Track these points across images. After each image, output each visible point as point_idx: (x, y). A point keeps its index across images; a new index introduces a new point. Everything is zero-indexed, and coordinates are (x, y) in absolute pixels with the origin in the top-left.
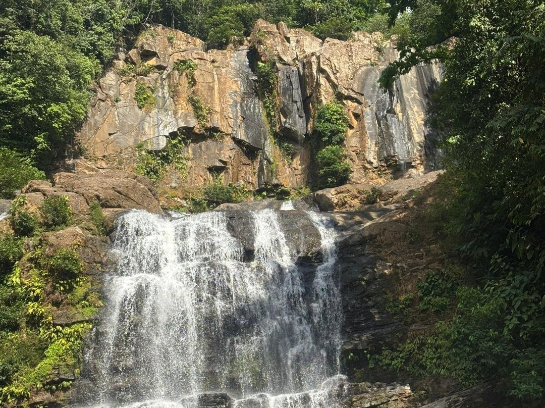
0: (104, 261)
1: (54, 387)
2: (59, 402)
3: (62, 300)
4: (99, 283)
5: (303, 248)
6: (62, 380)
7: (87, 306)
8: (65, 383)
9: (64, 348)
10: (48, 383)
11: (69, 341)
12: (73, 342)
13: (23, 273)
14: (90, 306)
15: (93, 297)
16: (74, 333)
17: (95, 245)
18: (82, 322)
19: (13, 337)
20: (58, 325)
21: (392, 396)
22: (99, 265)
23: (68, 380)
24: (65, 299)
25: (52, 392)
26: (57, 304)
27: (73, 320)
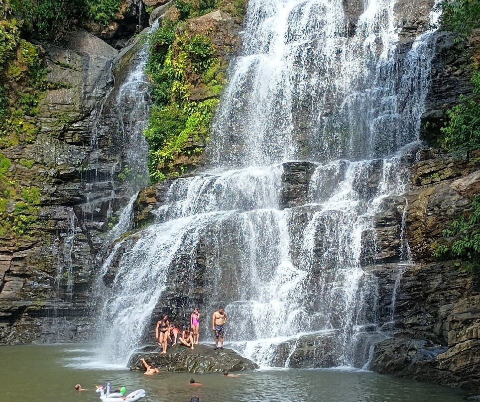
0: (232, 43)
1: (189, 153)
2: (194, 164)
3: (197, 80)
4: (226, 64)
5: (409, 17)
6: (194, 147)
7: (216, 84)
8: (197, 149)
9: (198, 120)
10: (185, 149)
11: (202, 114)
12: (205, 115)
13: (174, 55)
14: (218, 84)
15: (219, 76)
16: (205, 107)
17: (227, 28)
18: (211, 98)
19: (165, 110)
20: (194, 101)
21: (449, 163)
22: (228, 47)
23: (199, 147)
24: (200, 78)
25: (189, 156)
26: (194, 83)
27: (206, 97)
